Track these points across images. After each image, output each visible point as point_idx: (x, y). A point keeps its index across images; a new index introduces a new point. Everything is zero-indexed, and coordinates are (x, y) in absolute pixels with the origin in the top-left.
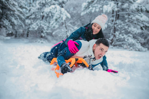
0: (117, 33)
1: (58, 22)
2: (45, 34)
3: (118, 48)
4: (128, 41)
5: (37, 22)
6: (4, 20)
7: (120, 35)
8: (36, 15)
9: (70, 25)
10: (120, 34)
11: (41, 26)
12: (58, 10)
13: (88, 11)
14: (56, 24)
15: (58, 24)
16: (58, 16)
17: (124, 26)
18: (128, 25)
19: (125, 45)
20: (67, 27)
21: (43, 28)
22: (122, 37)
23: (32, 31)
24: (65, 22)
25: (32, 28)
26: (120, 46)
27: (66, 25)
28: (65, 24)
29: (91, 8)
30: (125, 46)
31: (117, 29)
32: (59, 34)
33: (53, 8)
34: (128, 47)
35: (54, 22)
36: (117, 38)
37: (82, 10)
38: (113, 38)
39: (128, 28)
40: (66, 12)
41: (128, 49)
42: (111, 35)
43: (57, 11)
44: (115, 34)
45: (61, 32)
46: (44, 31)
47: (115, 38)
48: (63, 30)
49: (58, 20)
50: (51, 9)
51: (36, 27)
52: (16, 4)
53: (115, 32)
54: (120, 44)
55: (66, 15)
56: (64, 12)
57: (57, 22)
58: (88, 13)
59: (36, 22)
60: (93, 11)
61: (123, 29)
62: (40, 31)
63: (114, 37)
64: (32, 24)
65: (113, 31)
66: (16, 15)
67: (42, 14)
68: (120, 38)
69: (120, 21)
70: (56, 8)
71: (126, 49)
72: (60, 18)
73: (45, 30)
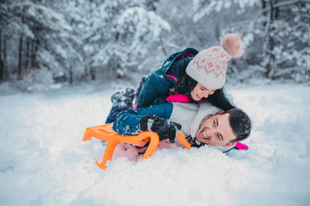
0: (277, 50)
1: (146, 42)
2: (125, 70)
3: (284, 82)
4: (304, 65)
5: (107, 46)
6: (42, 51)
7: (285, 54)
8: (102, 34)
9: (171, 45)
10: (283, 50)
11: (114, 55)
12: (141, 17)
13: (207, 10)
14: (142, 48)
15: (145, 46)
16: (145, 30)
17: (292, 31)
18: (302, 29)
19: (298, 75)
20: (167, 50)
21: (119, 59)
22: (290, 57)
23: (98, 67)
24: (161, 41)
25: (96, 60)
26: (287, 77)
27: (164, 46)
28: (162, 44)
29: (213, 3)
30: (298, 77)
31: (276, 41)
32: (153, 67)
33: (130, 15)
34: (305, 79)
35: (138, 44)
36: (279, 62)
37: (195, 8)
38: (270, 61)
39: (302, 36)
40: (159, 18)
41: (306, 82)
42: (264, 55)
43: (139, 20)
44: (273, 52)
45: (155, 63)
46: (123, 65)
47: (274, 61)
48: (158, 58)
49: (146, 38)
50: (126, 18)
51: (105, 59)
52: (59, 16)
53: (272, 49)
54: (287, 74)
55: (160, 26)
56: (155, 20)
57: (142, 43)
58: (208, 13)
59: (104, 47)
60: (218, 9)
61: (291, 38)
62: (115, 66)
63: (272, 60)
64: (96, 52)
65: (269, 47)
66: (64, 40)
67: (113, 30)
68: (284, 59)
69: (281, 22)
70: (136, 13)
71: (300, 82)
72: (147, 33)
73: (123, 62)
